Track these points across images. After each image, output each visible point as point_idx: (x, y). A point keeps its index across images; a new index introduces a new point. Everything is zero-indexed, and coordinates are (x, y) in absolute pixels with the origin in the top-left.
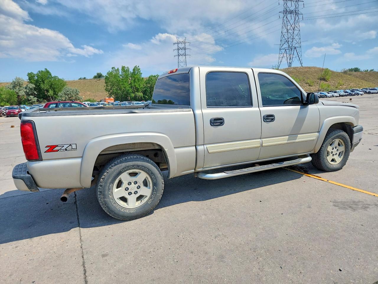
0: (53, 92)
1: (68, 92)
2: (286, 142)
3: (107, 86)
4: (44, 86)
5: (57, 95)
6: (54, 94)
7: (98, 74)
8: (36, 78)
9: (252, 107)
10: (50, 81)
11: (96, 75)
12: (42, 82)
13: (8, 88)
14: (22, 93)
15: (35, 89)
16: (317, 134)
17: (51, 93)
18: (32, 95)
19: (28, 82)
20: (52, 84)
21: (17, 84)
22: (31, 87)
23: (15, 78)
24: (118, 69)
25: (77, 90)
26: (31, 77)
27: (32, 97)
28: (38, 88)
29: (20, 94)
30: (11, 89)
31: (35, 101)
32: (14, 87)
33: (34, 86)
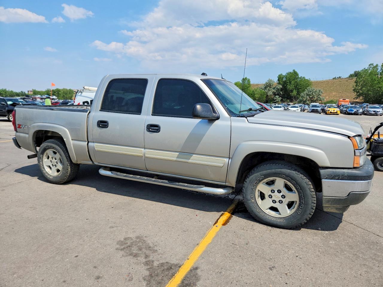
0: (296, 92)
1: (310, 92)
2: (175, 159)
3: (356, 86)
4: (289, 87)
5: (299, 95)
6: (297, 94)
7: (355, 72)
8: (284, 79)
9: (140, 114)
10: (296, 82)
11: (353, 73)
12: (289, 83)
13: (261, 88)
14: (270, 93)
15: (282, 90)
16: (226, 160)
17: (295, 93)
18: (278, 95)
19: (277, 83)
20: (297, 85)
21: (268, 85)
22: (279, 88)
23: (268, 80)
24: (377, 65)
25: (320, 91)
26: (280, 78)
27: (277, 96)
28: (284, 89)
29: (268, 94)
30: (263, 89)
31: (280, 100)
32: (266, 88)
33: (281, 86)
